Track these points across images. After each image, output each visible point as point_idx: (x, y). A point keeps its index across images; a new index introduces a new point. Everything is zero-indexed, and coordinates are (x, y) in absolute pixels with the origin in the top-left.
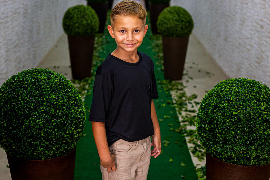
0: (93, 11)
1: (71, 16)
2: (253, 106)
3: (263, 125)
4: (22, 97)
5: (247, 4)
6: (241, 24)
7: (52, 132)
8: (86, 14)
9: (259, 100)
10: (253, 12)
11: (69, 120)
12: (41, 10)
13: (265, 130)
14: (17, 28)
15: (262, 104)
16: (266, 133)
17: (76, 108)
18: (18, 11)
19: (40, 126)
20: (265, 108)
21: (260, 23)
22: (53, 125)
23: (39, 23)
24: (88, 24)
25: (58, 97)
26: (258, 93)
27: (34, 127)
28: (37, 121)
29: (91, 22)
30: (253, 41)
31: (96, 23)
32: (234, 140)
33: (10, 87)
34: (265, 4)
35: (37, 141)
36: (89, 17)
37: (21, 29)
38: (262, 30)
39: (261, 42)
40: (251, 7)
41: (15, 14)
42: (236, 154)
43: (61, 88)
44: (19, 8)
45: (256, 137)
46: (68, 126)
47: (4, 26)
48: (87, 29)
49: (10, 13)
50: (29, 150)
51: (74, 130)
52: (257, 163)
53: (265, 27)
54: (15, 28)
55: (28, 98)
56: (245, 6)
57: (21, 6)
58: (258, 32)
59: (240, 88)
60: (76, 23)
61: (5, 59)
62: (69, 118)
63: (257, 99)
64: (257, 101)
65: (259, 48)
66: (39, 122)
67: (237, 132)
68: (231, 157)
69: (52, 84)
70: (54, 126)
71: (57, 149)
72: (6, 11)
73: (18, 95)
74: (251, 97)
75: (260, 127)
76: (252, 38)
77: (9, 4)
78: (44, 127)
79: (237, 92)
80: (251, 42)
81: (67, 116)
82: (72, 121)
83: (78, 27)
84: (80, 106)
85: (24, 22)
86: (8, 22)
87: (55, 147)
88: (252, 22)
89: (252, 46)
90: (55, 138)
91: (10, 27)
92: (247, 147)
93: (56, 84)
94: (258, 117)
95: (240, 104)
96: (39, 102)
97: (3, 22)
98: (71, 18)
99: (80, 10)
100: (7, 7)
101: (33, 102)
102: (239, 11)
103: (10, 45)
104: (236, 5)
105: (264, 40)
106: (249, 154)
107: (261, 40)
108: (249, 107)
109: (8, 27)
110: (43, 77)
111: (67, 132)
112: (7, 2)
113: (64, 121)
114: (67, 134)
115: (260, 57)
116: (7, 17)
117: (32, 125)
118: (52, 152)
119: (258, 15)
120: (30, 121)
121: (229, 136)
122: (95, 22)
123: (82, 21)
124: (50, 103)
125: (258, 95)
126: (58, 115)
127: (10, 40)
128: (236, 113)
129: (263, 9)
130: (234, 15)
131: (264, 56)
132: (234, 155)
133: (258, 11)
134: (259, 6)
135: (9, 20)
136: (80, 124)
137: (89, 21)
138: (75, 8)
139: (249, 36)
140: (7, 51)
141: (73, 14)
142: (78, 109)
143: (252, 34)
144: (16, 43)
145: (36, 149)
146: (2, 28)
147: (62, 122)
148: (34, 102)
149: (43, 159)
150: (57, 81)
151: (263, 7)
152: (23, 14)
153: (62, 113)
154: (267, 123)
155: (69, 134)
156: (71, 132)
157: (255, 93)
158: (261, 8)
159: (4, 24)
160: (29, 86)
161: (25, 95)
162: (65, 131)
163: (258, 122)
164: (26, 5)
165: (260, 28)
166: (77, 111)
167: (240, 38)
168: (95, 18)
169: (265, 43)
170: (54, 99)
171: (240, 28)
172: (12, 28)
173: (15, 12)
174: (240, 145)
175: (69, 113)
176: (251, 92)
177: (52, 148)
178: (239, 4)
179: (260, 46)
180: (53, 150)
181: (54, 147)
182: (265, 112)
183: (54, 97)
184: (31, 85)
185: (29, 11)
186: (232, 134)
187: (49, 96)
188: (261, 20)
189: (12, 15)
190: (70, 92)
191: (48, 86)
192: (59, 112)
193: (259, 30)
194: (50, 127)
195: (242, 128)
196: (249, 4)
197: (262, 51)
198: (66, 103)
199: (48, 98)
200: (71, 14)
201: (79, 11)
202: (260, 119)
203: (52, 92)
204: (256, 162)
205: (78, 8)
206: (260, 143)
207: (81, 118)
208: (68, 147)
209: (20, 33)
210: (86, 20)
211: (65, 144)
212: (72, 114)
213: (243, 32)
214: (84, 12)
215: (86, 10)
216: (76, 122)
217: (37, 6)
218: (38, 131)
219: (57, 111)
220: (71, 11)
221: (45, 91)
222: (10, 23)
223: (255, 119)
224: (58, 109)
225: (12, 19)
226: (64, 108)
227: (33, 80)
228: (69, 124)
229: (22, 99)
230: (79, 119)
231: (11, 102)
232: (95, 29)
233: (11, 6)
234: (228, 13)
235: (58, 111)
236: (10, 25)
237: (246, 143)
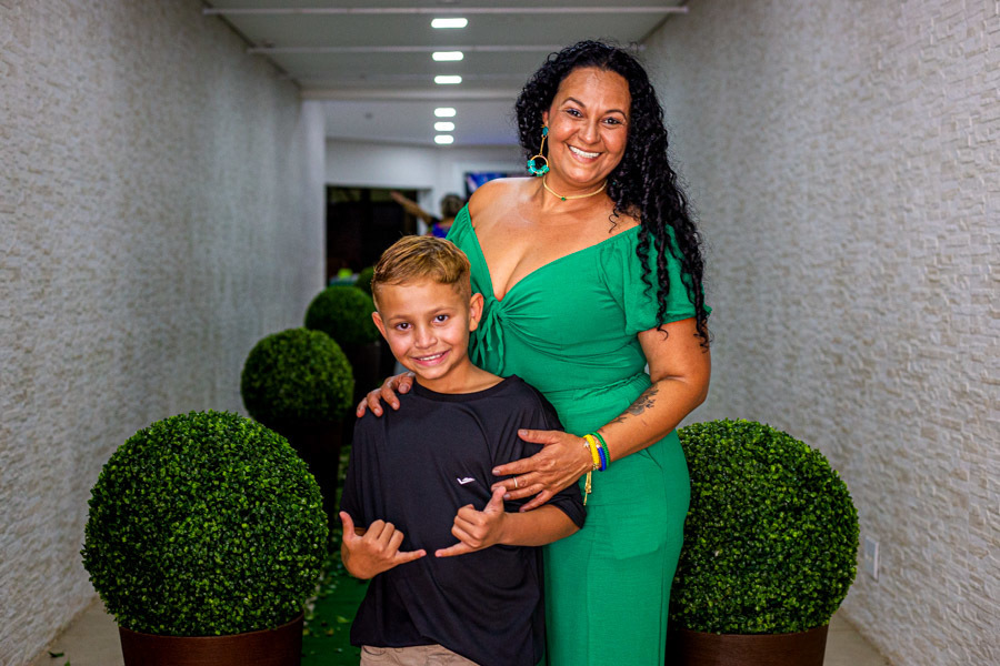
0: (336, 347)
1: (269, 361)
2: (750, 473)
3: (778, 517)
4: (167, 470)
5: (798, 303)
6: (788, 368)
7: (241, 555)
8: (315, 354)
9: (765, 461)
10: (813, 322)
11: (285, 527)
12: (170, 357)
13: (783, 530)
14: (105, 396)
15: (773, 468)
16: (788, 538)
17: (304, 501)
18: (108, 346)
19: (212, 539)
20: (779, 478)
21: (834, 349)
22: (244, 538)
23: (165, 396)
24: (319, 384)
25: (259, 470)
26: (764, 446)
27: (196, 541)
28: (206, 525)
29: (331, 376)
30: (821, 409)
31: (345, 382)
32: (708, 561)
33: (136, 451)
34: (841, 293)
35: (206, 576)
36: (323, 363)
37: (115, 403)
38: (841, 369)
39: (840, 405)
40: (809, 311)
41: (99, 353)
42: (716, 599)
43: (264, 453)
44: (111, 339)
45: (763, 548)
46: (282, 541)
47: (72, 382)
48: (318, 401)
49: (86, 348)
50: (183, 605)
51: (297, 554)
52: (774, 625)
53: (846, 359)
54: (99, 395)
55: (182, 470)
56: (793, 309)
57: (117, 333)
58: (830, 377)
59: (718, 436)
60: (282, 381)
61: (71, 480)
62: (286, 522)
63: (760, 457)
64: (759, 461)
65: (837, 424)
66: (210, 527)
67: (711, 541)
68: (706, 614)
69: (242, 442)
70: (247, 540)
71: (255, 604)
72: (75, 342)
73: (158, 466)
74: (744, 452)
75: (770, 523)
76: (817, 403)
77: (83, 322)
78: (222, 541)
79: (709, 444)
80: (816, 412)
81: (280, 519)
82: (293, 533)
83: (289, 395)
84: (313, 499)
85: (123, 384)
86: (81, 373)
87: (250, 597)
88: (815, 352)
89: (819, 424)
90: (249, 569)
91: (87, 389)
92: (743, 578)
93: (252, 441)
94: (764, 499)
95: (717, 472)
96: (210, 480)
97: (69, 370)
98: (269, 368)
99: (295, 341)
100: (79, 328)
101: (194, 479)
102: (779, 328)
103: (85, 444)
104: (770, 315)
105: (848, 398)
106: (749, 596)
107: (840, 400)
108: (740, 475)
109: (81, 388)
110: (220, 426)
111: (281, 559)
112: (79, 314)
113: (273, 528)
114: (279, 563)
115: (840, 450)
116: (80, 357)
117: (193, 535)
118: (241, 613)
119: (828, 330)
120: (188, 525)
121: (696, 552)
122: (341, 379)
123: (301, 376)
124: (238, 482)
125: (761, 449)
126: (259, 511)
127: (87, 428)
128: (709, 493)
129: (839, 307)
130: (768, 346)
131: (851, 446)
132: (711, 604)
133: (827, 318)
134: (828, 301)
135: (84, 367)
136: (313, 542)
137: (324, 376)
138: (281, 337)
139: (810, 395)
140: (78, 460)
141: (273, 356)
142: (309, 502)
143: (815, 390)
144: (102, 442)
145: (201, 601)
146: (67, 388)
147: (268, 529)
148: (198, 481)
149: (218, 633)
150: (256, 437)
151: (837, 302)
152: (122, 360)
153: (268, 509)
154: (786, 513)
155: (285, 562)
156: (289, 558)
157: (756, 444)
158: (834, 304)
159: (72, 378)
160: (185, 443)
161: (175, 464)
162: (275, 554)
163: (763, 510)
164: (130, 334)
165: (835, 364)
166: (306, 507)
167: (787, 411)
168: (340, 366)
169: (850, 405)
170: (247, 474)
171: (786, 381)
172: (93, 393)
173: (100, 349)
174: (724, 574)
175: (286, 511)
176: (743, 443)
177: (240, 598)
178: (779, 309)
179: (838, 419)
180: (245, 606)
181: (247, 597)
182: (782, 486)
183: (247, 468)
184: (191, 441)
185: (138, 354)
186: (702, 547)
187: (236, 467)
188: (837, 341)
189: (90, 356)
190: (287, 462)
191: (233, 445)
192: (261, 505)
193: (832, 370)
194: (237, 541)
195: (725, 527)
196: (804, 303)
197: (844, 430)
198: (278, 486)
199: (234, 472)
200: (269, 356)
201: (291, 346)
202: (768, 502)
203: (242, 458)
204: (771, 622)
205: (287, 338)
206: (772, 565)
207: (316, 529)
208: (282, 602)
209: (112, 414)
210: (312, 371)
211: (276, 590)
212: (292, 512)
213: (795, 389)
214: (308, 347)
215: (313, 343)
216: (302, 535)
217: (160, 344)
218: (209, 551)
219: (254, 503)
220: (267, 346)
221: (226, 455)
222: (85, 379)
223: (757, 505)
224: (257, 498)
225: (92, 366)
226: (272, 496)
227: (194, 431)
228: (286, 538)
229: (167, 474)
230: (311, 527)
231: (140, 482)
232: (341, 401)
233: (90, 327)
234: (753, 344)
235: (257, 503)
236: (87, 384)
237: (738, 568)
